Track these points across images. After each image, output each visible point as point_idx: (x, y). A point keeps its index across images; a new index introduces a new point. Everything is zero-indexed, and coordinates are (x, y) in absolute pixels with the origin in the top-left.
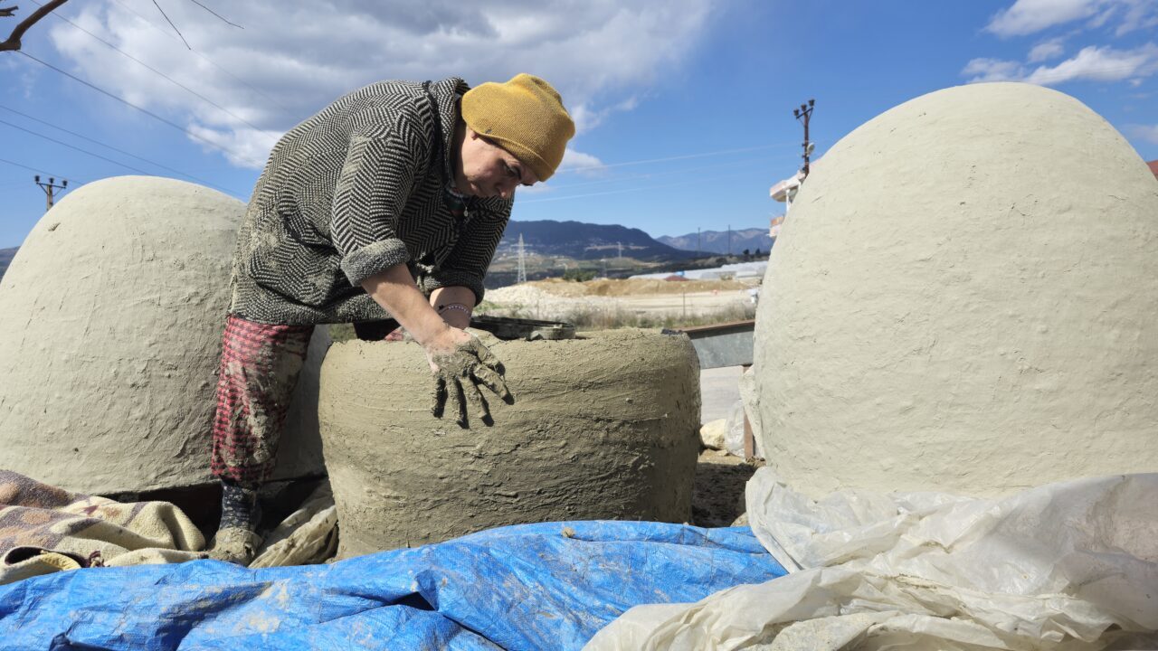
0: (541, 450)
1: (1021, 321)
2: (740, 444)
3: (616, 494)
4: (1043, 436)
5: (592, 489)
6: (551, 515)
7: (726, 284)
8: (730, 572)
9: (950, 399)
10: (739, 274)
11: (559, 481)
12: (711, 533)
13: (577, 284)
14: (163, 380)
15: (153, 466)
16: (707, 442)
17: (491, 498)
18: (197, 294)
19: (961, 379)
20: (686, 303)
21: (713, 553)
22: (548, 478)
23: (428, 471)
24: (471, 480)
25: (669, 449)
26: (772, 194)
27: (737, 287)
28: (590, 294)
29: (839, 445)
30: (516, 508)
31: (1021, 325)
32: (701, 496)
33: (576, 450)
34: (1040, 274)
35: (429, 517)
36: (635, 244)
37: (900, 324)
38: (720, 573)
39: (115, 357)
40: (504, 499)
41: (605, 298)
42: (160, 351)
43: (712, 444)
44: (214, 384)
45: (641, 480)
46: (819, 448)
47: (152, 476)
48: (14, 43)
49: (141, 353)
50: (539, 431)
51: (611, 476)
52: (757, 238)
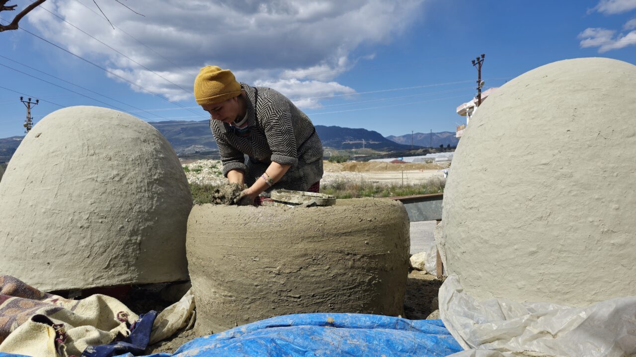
0: (315, 271)
1: (603, 202)
2: (434, 268)
3: (359, 298)
4: (616, 271)
5: (344, 295)
6: (320, 309)
7: (429, 165)
8: (426, 346)
9: (559, 247)
10: (437, 159)
11: (324, 289)
12: (414, 323)
13: (337, 164)
14: (98, 224)
15: (91, 274)
16: (414, 266)
17: (285, 298)
18: (118, 175)
19: (566, 236)
20: (404, 177)
21: (415, 335)
22: (318, 287)
23: (249, 281)
24: (273, 288)
25: (391, 272)
26: (457, 111)
27: (436, 167)
28: (345, 170)
29: (492, 272)
30: (300, 305)
31: (603, 204)
32: (410, 298)
33: (336, 271)
34: (615, 174)
35: (249, 308)
36: (374, 140)
37: (530, 202)
38: (420, 347)
39: (72, 211)
40: (292, 299)
41: (354, 173)
42: (97, 208)
43: (417, 267)
44: (126, 227)
45: (373, 290)
46: (480, 274)
47: (91, 279)
48: (14, 25)
49: (86, 208)
50: (314, 260)
51: (355, 287)
52: (448, 138)
